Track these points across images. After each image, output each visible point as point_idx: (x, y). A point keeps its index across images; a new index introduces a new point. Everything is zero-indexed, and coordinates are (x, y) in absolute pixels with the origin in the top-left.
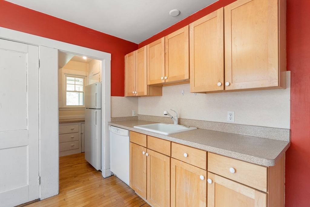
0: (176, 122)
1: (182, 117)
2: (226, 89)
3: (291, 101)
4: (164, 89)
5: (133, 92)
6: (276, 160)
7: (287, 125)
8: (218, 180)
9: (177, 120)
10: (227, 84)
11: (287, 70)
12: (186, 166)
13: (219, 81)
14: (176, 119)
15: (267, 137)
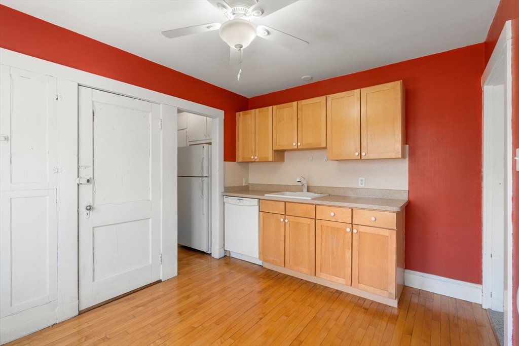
0: (305, 190)
1: (311, 185)
2: (362, 158)
3: (409, 168)
4: (286, 154)
5: (252, 157)
6: (401, 207)
7: (406, 187)
8: (361, 229)
9: (306, 187)
10: (363, 154)
11: (406, 144)
12: (331, 224)
13: (357, 152)
14: (306, 185)
15: (392, 198)
